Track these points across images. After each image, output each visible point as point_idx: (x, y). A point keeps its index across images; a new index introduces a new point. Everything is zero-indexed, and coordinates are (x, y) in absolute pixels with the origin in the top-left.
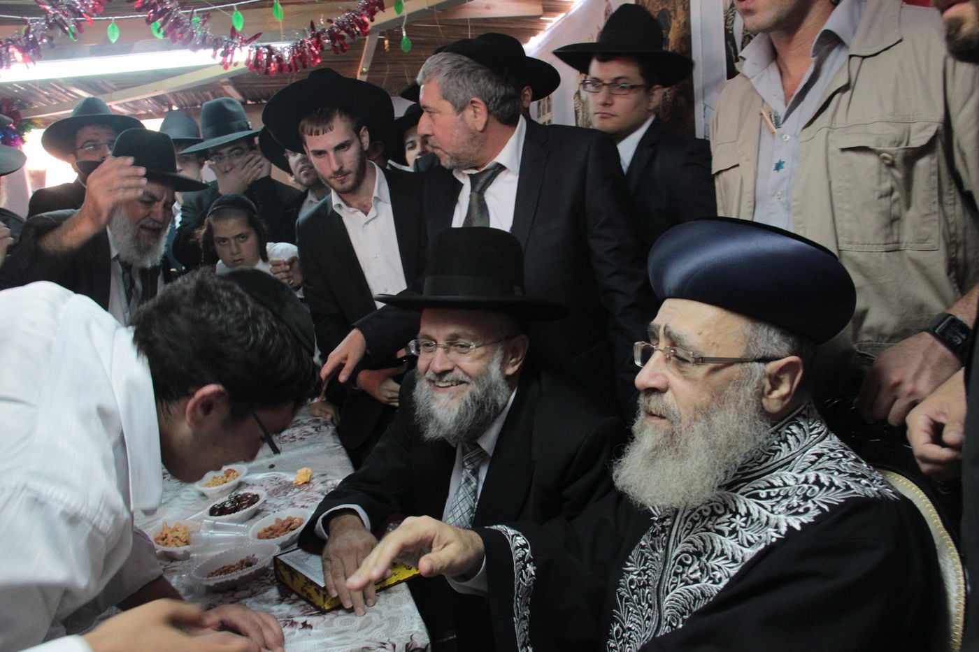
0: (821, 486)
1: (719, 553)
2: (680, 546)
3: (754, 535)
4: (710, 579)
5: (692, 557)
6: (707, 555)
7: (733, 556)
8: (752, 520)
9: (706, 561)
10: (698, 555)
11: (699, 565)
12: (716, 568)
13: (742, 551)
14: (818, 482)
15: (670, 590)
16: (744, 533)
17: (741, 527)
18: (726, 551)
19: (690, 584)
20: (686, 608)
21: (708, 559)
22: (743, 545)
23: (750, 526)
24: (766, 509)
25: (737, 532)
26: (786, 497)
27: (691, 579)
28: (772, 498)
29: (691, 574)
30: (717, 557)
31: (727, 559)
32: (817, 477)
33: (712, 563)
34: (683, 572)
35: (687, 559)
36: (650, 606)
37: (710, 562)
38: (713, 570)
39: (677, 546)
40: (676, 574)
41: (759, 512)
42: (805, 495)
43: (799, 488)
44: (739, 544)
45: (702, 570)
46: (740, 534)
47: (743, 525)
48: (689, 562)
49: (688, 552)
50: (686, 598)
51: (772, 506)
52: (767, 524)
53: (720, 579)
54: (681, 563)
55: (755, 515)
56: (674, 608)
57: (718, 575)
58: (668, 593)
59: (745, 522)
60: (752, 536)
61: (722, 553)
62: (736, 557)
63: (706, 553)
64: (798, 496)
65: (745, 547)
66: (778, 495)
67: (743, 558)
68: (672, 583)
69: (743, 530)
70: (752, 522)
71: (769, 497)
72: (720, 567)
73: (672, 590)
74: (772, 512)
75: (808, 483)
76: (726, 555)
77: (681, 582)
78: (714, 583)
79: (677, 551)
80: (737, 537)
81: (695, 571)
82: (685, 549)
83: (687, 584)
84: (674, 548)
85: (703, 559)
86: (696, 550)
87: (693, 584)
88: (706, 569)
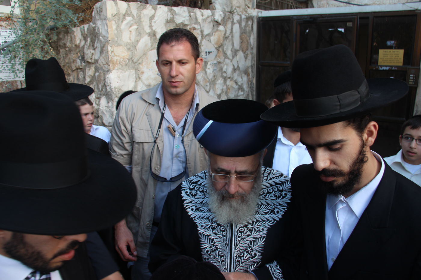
0: (279, 184)
1: (256, 221)
2: (238, 226)
3: (266, 210)
4: (257, 231)
5: (244, 228)
6: (251, 224)
7: (262, 220)
8: (260, 205)
9: (252, 226)
10: (246, 226)
11: (248, 229)
12: (259, 226)
13: (264, 217)
14: (276, 184)
15: (238, 244)
16: (260, 210)
17: (258, 209)
18: (258, 219)
19: (246, 238)
20: (247, 247)
21: (252, 225)
22: (263, 215)
23: (260, 207)
24: (262, 199)
25: (257, 211)
26: (268, 193)
27: (246, 236)
28: (262, 195)
29: (245, 234)
30: (256, 223)
31: (260, 222)
32: (274, 182)
33: (255, 226)
34: (242, 235)
35: (242, 230)
36: (221, 256)
37: (254, 226)
38: (258, 228)
39: (237, 227)
40: (239, 237)
41: (260, 201)
42: (278, 189)
43: (272, 188)
44: (261, 215)
45: (251, 231)
46: (259, 211)
47: (258, 208)
48: (243, 231)
49: (241, 227)
50: (246, 243)
51: (264, 198)
52: (268, 204)
53: (263, 229)
54: (240, 232)
55: (260, 203)
56: (241, 249)
57: (261, 228)
58: (237, 245)
59: (258, 207)
60: (265, 211)
61: (257, 221)
62: (263, 219)
63: (250, 224)
64: (277, 191)
65: (265, 215)
66: (264, 193)
67: (267, 219)
68: (238, 241)
69: (259, 210)
70: (261, 206)
71: (260, 195)
72: (260, 226)
73: (239, 244)
74: (267, 200)
75: (274, 186)
76: (259, 221)
77: (242, 239)
78: (260, 232)
79: (238, 228)
80: (259, 213)
81: (247, 232)
82: (240, 226)
83: (244, 238)
84: (236, 227)
85: (250, 226)
86: (244, 225)
87: (247, 237)
88: (253, 229)
